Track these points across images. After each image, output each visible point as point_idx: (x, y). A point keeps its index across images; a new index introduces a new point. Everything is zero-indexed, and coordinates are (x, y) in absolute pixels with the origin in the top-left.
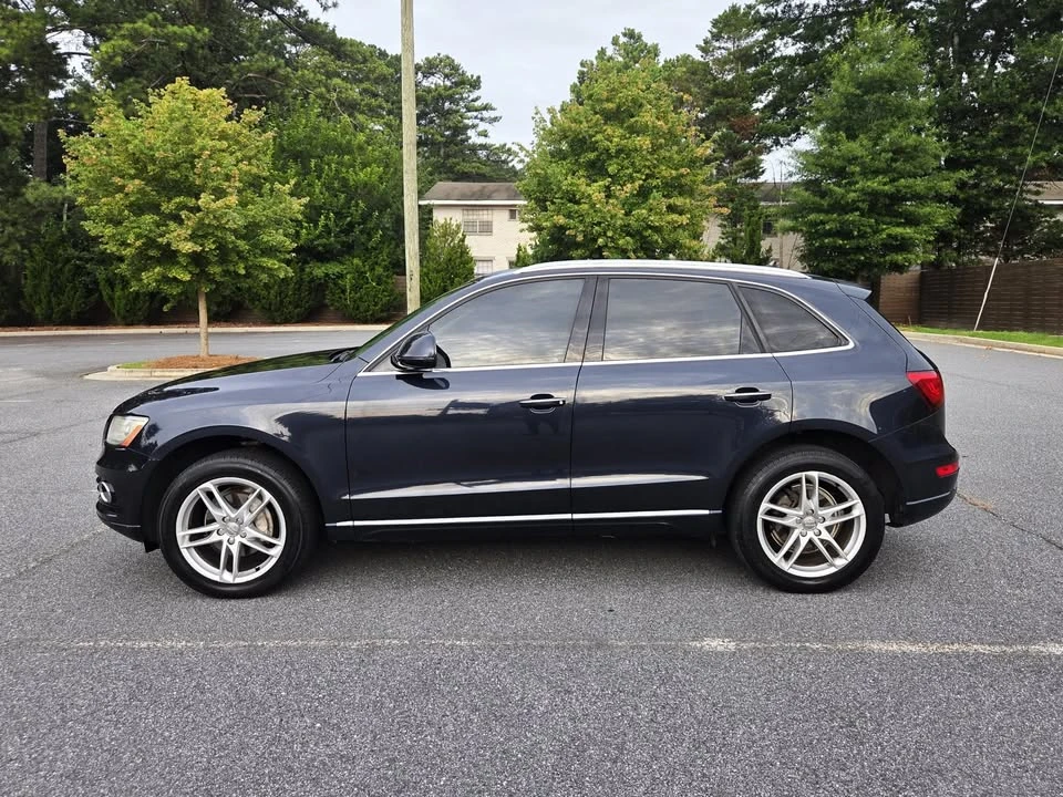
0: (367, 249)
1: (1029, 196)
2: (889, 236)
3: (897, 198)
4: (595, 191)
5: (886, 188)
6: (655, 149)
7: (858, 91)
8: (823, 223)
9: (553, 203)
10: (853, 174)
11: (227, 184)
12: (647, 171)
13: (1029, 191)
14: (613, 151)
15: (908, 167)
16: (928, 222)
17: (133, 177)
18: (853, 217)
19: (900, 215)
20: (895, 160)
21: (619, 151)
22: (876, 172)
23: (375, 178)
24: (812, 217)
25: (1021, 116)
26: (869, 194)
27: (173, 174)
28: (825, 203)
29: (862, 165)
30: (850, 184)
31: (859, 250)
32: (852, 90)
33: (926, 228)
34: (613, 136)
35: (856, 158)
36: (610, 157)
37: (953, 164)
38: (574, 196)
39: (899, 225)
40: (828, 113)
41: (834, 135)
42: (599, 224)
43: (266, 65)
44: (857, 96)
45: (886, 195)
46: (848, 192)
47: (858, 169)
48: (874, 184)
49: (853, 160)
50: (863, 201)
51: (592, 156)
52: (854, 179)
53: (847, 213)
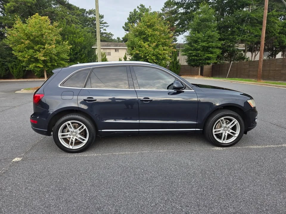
0: (81, 59)
1: (236, 47)
2: (207, 56)
3: (209, 47)
4: (146, 45)
5: (207, 45)
6: (160, 34)
7: (200, 22)
8: (192, 53)
9: (136, 48)
10: (199, 41)
11: (52, 42)
12: (158, 40)
13: (236, 46)
14: (150, 35)
15: (211, 40)
16: (215, 53)
17: (26, 40)
18: (199, 52)
19: (209, 51)
20: (209, 38)
21: (151, 35)
22: (204, 41)
23: (82, 41)
24: (190, 52)
25: (235, 28)
26: (202, 46)
27: (37, 39)
28: (193, 48)
29: (201, 39)
30: (198, 44)
31: (200, 60)
32: (199, 21)
33: (215, 54)
34: (149, 31)
35: (200, 38)
36: (149, 36)
37: (220, 40)
38: (141, 46)
39: (209, 54)
40: (193, 27)
41: (195, 32)
42: (147, 53)
43: (51, 10)
44: (200, 23)
45: (206, 47)
46: (198, 46)
47: (200, 40)
48: (204, 44)
49: (199, 38)
50: (201, 48)
51: (145, 36)
52: (199, 43)
53: (198, 51)
